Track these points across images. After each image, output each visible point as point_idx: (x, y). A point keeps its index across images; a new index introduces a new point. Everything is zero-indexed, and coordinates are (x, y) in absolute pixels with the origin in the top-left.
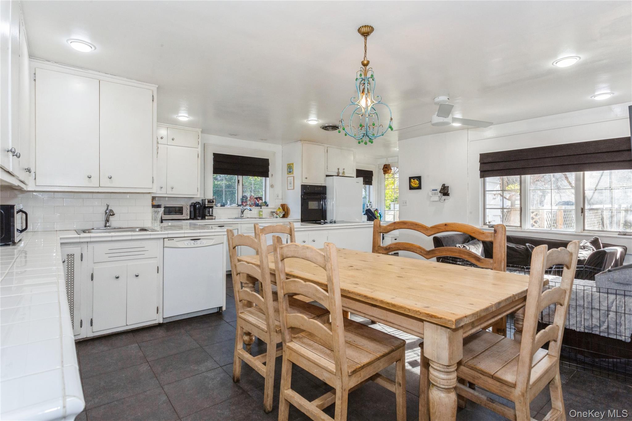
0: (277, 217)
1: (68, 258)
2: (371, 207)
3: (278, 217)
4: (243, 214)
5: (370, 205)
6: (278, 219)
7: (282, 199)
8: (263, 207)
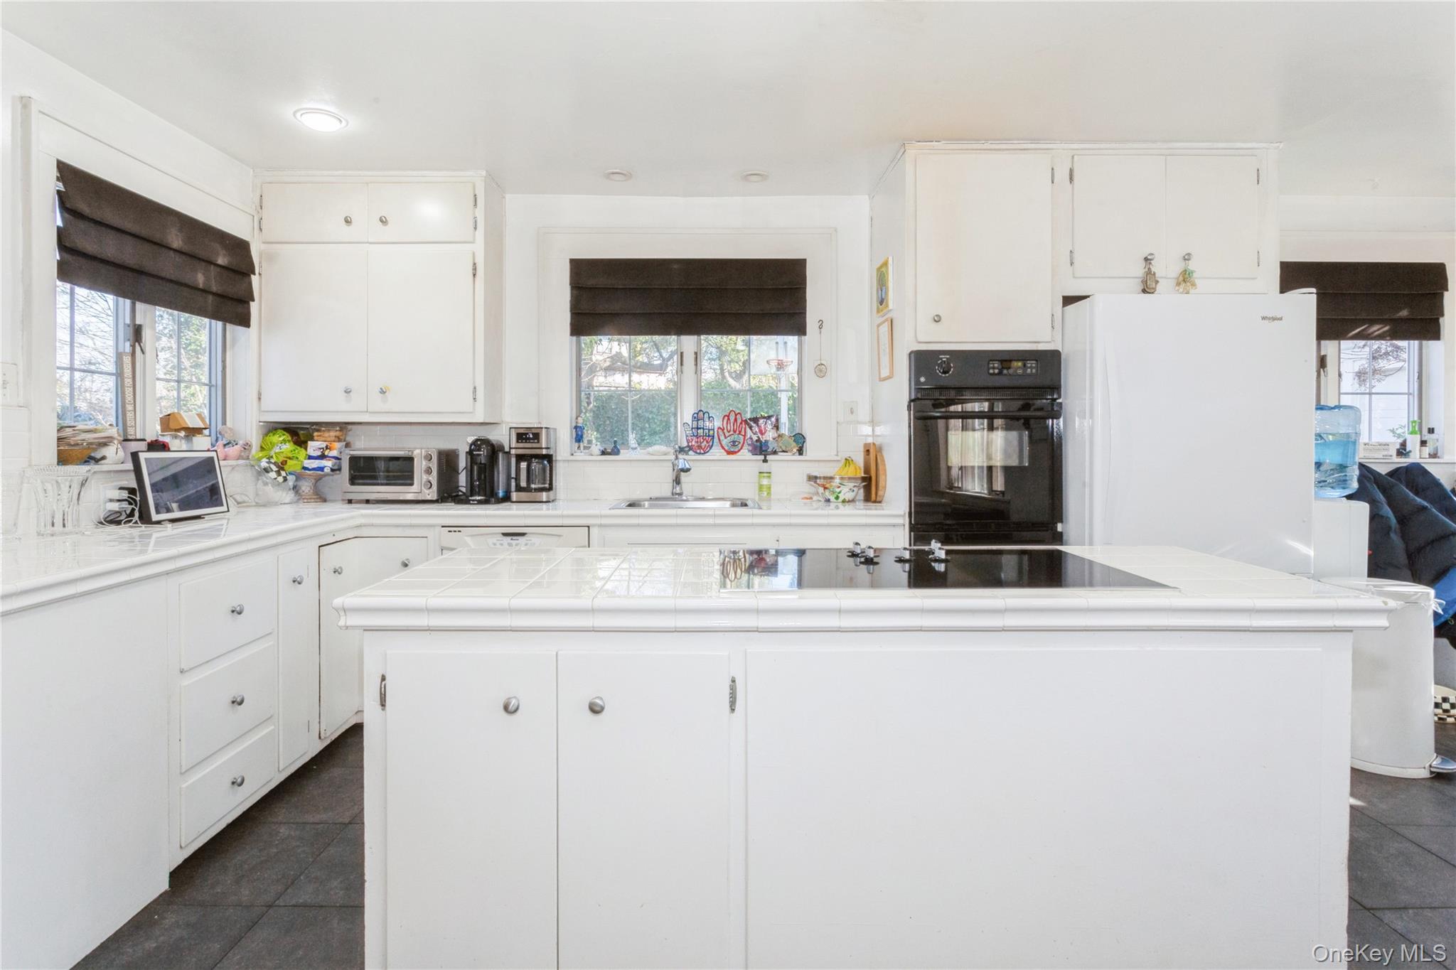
0: (827, 499)
2: (1436, 456)
3: (832, 498)
5: (1423, 443)
7: (873, 422)
8: (781, 456)
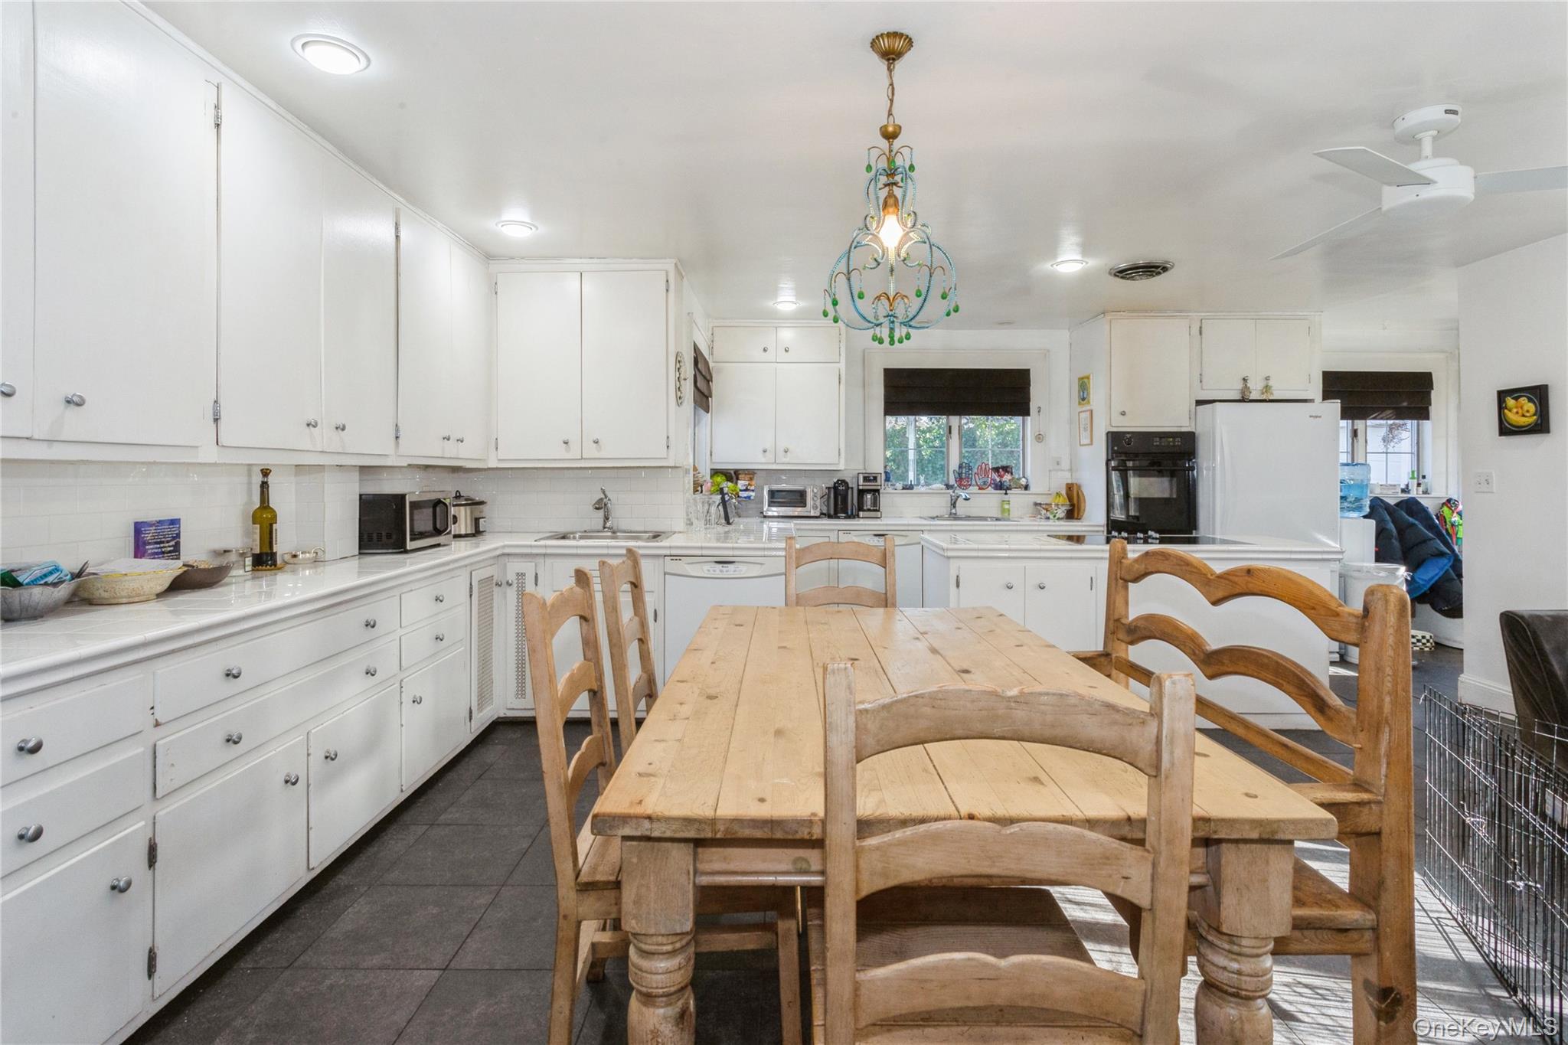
0: (1048, 518)
1: (518, 579)
2: (1425, 492)
3: (1051, 517)
4: (954, 507)
5: (1419, 485)
6: (1051, 522)
7: (1071, 470)
8: (1014, 491)
